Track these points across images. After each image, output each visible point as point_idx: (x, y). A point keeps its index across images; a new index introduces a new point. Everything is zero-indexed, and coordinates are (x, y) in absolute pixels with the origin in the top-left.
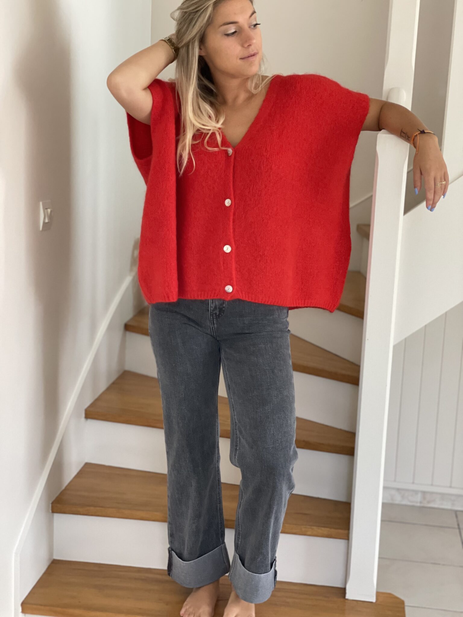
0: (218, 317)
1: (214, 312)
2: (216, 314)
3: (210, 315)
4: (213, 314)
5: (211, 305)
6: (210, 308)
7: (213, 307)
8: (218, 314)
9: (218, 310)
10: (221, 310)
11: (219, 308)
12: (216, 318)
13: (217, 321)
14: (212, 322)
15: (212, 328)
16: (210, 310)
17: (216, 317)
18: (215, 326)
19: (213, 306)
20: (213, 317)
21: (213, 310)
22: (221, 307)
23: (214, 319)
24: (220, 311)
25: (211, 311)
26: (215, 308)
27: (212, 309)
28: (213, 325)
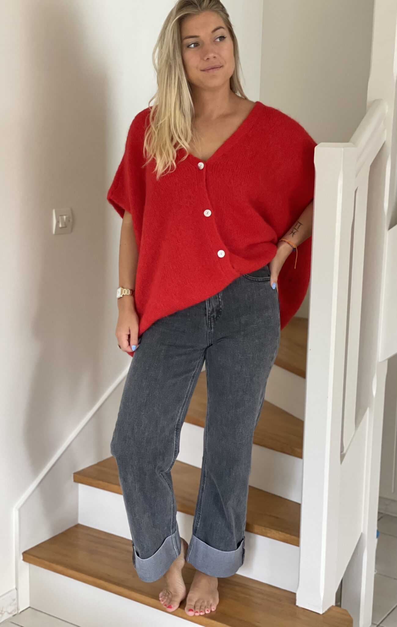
0: (215, 319)
1: (212, 315)
2: (214, 316)
3: (208, 319)
4: (211, 318)
5: (209, 309)
6: (208, 312)
7: (211, 311)
8: (215, 317)
9: (215, 313)
10: (219, 312)
11: (216, 310)
12: (214, 322)
13: (215, 324)
14: (210, 326)
15: (209, 332)
16: (208, 313)
17: (214, 320)
18: (212, 330)
19: (211, 309)
20: (210, 321)
21: (211, 314)
22: (218, 309)
23: (212, 323)
24: (217, 313)
25: (209, 315)
26: (213, 310)
27: (209, 312)
28: (210, 330)
